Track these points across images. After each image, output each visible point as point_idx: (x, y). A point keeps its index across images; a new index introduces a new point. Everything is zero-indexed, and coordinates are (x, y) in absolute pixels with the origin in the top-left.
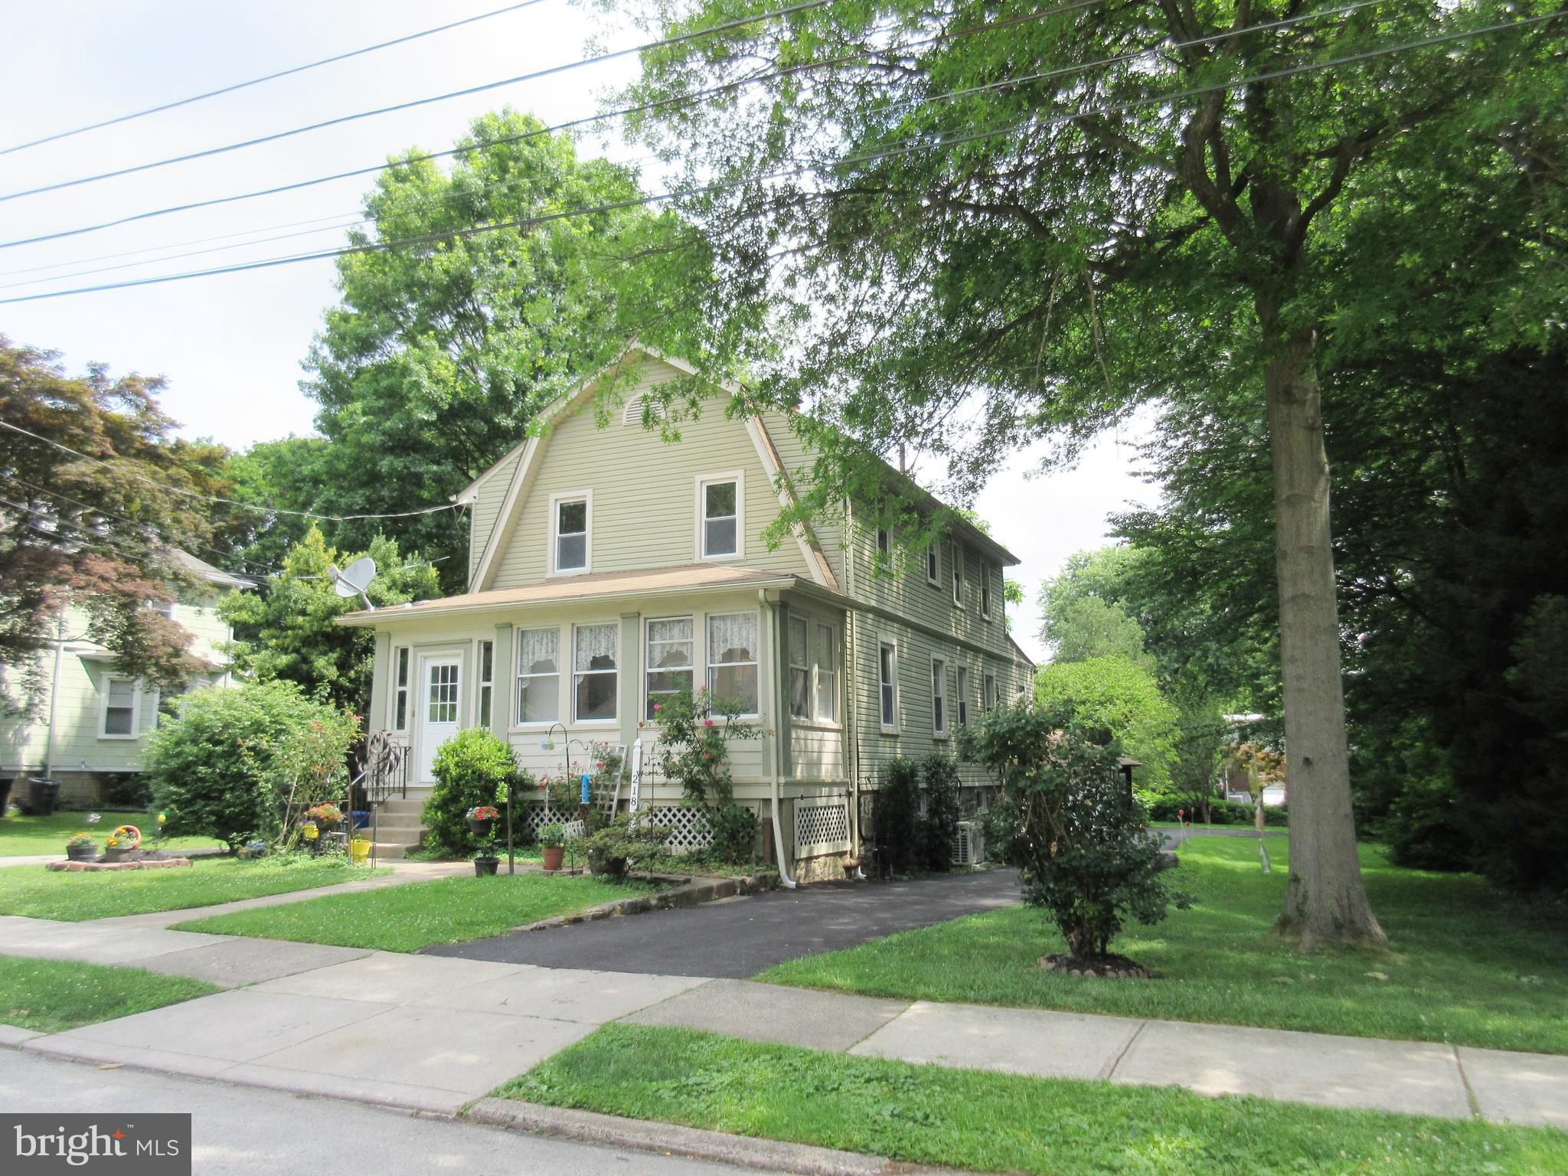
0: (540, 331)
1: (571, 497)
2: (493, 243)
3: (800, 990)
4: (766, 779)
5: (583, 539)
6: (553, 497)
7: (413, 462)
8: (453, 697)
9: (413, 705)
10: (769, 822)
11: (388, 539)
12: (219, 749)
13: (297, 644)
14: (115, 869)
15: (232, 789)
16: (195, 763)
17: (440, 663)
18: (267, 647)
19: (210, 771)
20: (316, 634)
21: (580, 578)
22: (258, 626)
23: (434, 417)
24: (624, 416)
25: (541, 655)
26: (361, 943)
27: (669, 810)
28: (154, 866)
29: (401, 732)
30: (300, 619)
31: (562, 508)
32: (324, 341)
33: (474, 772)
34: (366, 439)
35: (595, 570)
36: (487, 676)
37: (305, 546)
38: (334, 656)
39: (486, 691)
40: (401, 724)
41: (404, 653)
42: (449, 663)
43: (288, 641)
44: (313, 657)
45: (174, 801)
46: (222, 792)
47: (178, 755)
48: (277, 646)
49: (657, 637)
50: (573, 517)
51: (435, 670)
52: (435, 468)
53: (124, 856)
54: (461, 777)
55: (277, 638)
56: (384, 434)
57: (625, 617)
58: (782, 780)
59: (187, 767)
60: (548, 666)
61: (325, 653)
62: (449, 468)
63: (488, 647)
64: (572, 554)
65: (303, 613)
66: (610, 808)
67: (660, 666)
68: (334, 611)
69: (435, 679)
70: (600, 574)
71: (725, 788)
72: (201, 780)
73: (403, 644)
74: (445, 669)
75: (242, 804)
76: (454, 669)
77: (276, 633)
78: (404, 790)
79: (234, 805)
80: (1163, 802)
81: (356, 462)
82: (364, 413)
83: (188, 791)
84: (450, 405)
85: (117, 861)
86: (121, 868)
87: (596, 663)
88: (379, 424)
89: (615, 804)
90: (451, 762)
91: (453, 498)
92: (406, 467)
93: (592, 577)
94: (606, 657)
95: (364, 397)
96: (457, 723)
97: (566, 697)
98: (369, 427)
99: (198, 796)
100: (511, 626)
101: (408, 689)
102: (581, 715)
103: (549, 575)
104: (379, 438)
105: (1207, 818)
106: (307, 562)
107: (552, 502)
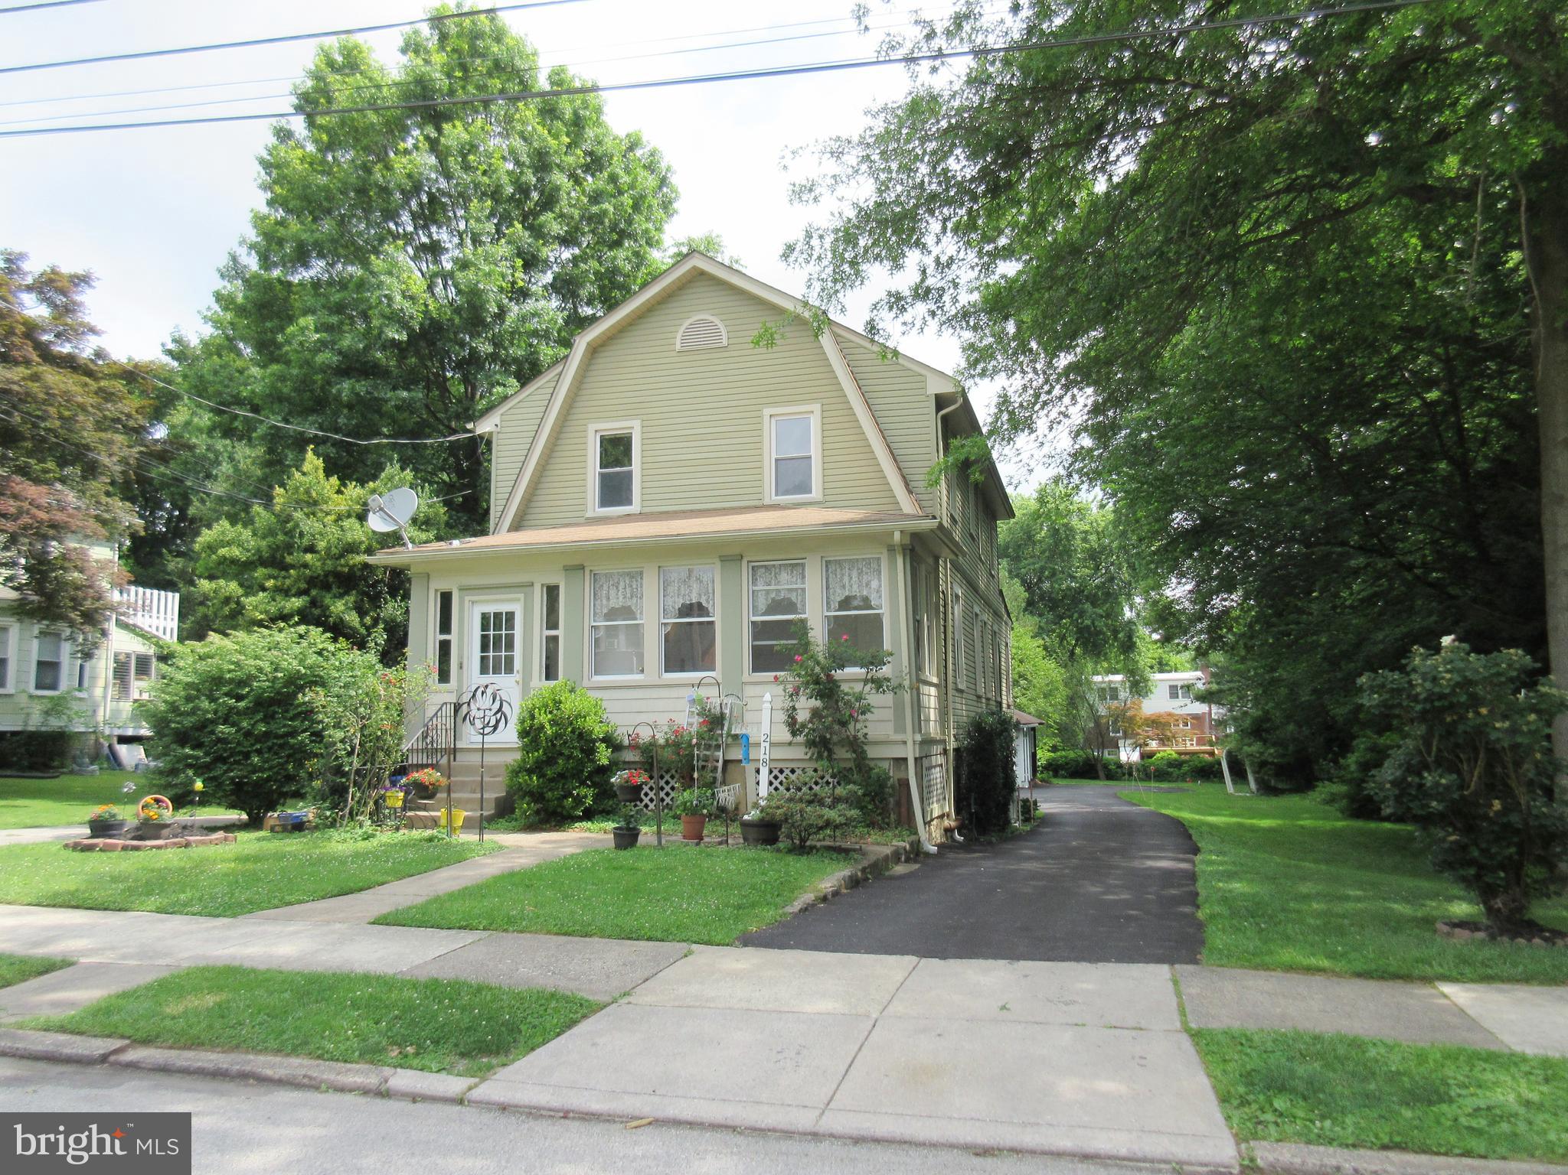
0: (518, 248)
1: (614, 427)
2: (463, 147)
3: (1279, 974)
4: (899, 737)
5: (630, 474)
6: (592, 427)
7: (376, 387)
8: (510, 646)
9: (461, 656)
10: (905, 784)
11: (403, 469)
12: (242, 704)
13: (303, 586)
14: (159, 847)
15: (259, 752)
16: (213, 722)
17: (491, 609)
18: (264, 589)
19: (233, 730)
20: (327, 574)
21: (628, 518)
22: (248, 565)
23: (404, 337)
24: (679, 336)
25: (618, 601)
26: (659, 935)
27: (781, 771)
28: (203, 843)
29: (444, 686)
30: (309, 557)
31: (603, 439)
32: (252, 247)
33: (573, 732)
34: (321, 358)
35: (646, 510)
36: (552, 623)
37: (304, 474)
38: (351, 599)
39: (553, 641)
40: (444, 676)
41: (446, 599)
42: (504, 608)
43: (288, 582)
44: (327, 601)
45: (190, 766)
46: (247, 756)
47: (193, 712)
48: (275, 586)
49: (760, 581)
50: (616, 449)
51: (485, 617)
52: (405, 394)
53: (165, 832)
54: (557, 736)
55: (275, 578)
56: (340, 353)
57: (725, 559)
58: (918, 738)
59: (203, 726)
60: (627, 612)
61: (341, 596)
62: (420, 395)
63: (552, 592)
64: (615, 491)
65: (311, 549)
66: (715, 769)
67: (763, 614)
68: (351, 548)
69: (485, 627)
70: (652, 513)
71: (856, 745)
72: (219, 740)
73: (445, 587)
74: (497, 615)
75: (271, 768)
76: (510, 616)
77: (275, 572)
78: (454, 751)
79: (262, 770)
80: (1054, 759)
81: (304, 384)
82: (317, 331)
83: (207, 754)
84: (422, 325)
85: (157, 837)
86: (166, 846)
87: (687, 610)
88: (334, 343)
89: (720, 764)
90: (543, 718)
91: (470, 426)
92: (368, 393)
93: (642, 517)
94: (699, 604)
95: (314, 312)
96: (516, 676)
97: (653, 648)
98: (323, 345)
99: (220, 759)
100: (582, 568)
101: (453, 637)
102: (668, 669)
103: (590, 514)
104: (335, 359)
105: (1101, 774)
106: (307, 492)
107: (591, 434)
